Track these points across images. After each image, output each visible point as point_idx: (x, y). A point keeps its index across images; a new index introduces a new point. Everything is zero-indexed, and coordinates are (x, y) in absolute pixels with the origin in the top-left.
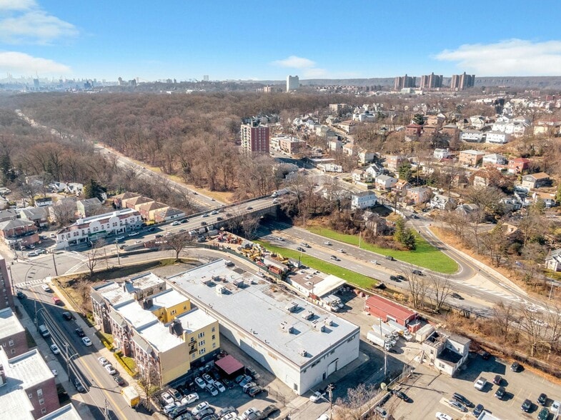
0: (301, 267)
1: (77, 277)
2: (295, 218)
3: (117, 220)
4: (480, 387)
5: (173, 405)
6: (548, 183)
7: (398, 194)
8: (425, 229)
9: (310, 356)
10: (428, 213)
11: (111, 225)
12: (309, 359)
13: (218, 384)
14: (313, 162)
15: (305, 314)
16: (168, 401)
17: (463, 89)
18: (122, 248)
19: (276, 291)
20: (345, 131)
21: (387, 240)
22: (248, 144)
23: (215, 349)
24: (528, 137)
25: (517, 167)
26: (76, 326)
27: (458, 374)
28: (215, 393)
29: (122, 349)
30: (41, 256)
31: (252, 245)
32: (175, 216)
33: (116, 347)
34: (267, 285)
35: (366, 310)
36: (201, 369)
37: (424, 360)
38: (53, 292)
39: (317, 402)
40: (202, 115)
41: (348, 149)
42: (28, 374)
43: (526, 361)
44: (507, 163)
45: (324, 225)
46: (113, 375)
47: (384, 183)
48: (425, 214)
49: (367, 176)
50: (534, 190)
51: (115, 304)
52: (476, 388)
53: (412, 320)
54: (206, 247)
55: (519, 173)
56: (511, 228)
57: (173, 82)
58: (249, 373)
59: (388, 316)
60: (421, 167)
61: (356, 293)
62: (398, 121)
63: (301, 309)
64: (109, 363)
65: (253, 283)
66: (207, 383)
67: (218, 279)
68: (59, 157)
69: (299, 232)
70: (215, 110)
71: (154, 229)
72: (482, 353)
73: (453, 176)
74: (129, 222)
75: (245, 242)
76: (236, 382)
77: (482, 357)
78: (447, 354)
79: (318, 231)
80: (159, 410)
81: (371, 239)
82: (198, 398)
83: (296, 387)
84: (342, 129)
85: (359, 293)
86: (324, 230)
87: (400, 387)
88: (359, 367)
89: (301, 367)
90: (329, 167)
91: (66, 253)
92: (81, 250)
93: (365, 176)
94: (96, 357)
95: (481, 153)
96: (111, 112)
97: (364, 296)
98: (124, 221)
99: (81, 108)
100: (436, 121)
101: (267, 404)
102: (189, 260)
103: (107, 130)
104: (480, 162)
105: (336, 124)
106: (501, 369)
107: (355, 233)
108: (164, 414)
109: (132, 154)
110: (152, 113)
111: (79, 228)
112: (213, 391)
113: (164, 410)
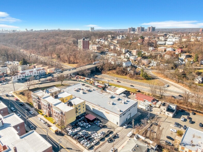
0: (109, 86)
1: (23, 91)
2: (103, 71)
3: (36, 71)
4: (183, 120)
5: (72, 132)
6: (190, 56)
7: (139, 61)
8: (150, 73)
9: (122, 111)
10: (150, 68)
11: (34, 73)
12: (122, 112)
13: (88, 124)
14: (106, 53)
15: (116, 98)
16: (69, 131)
17: (151, 32)
18: (39, 81)
19: (103, 92)
20: (115, 43)
21: (137, 77)
22: (81, 47)
23: (84, 112)
24: (181, 42)
25: (179, 52)
26: (26, 107)
27: (174, 117)
28: (87, 127)
29: (47, 114)
30: (6, 85)
31: (89, 79)
32: (58, 71)
33: (44, 114)
34: (99, 90)
35: (136, 98)
36: (80, 119)
37: (161, 113)
38: (14, 96)
39: (126, 128)
40: (62, 38)
41: (118, 48)
42: (12, 122)
43: (196, 111)
44: (175, 50)
45: (114, 73)
46: (45, 123)
47: (133, 59)
48: (149, 68)
49: (126, 57)
50: (185, 59)
51: (42, 97)
52: (182, 120)
53: (154, 100)
54: (72, 80)
55: (179, 53)
56: (181, 71)
57: (47, 30)
58: (98, 120)
59: (144, 99)
60: (145, 53)
61: (131, 93)
62: (134, 39)
63: (114, 97)
64: (42, 119)
65: (94, 90)
66: (83, 124)
67: (80, 89)
68: (8, 52)
69: (105, 76)
70: (66, 36)
71: (50, 75)
72: (180, 110)
73: (157, 55)
74: (40, 72)
75: (86, 78)
76: (94, 123)
77: (181, 111)
78: (169, 110)
79: (112, 75)
80: (66, 134)
81: (132, 77)
82: (81, 129)
83: (117, 123)
84: (114, 42)
85: (132, 93)
86: (114, 75)
87: (155, 122)
88: (138, 116)
89: (120, 115)
90: (112, 54)
91: (17, 84)
92: (23, 82)
93: (126, 56)
94: (37, 117)
95: (165, 48)
96: (26, 38)
97: (134, 94)
98: (38, 72)
99: (13, 37)
100: (148, 38)
101: (108, 130)
102: (66, 85)
103: (25, 44)
104: (165, 51)
105: (112, 41)
106: (188, 114)
107: (125, 75)
108: (68, 135)
109: (36, 53)
110: (42, 38)
111: (21, 74)
112: (86, 126)
113: (69, 134)
